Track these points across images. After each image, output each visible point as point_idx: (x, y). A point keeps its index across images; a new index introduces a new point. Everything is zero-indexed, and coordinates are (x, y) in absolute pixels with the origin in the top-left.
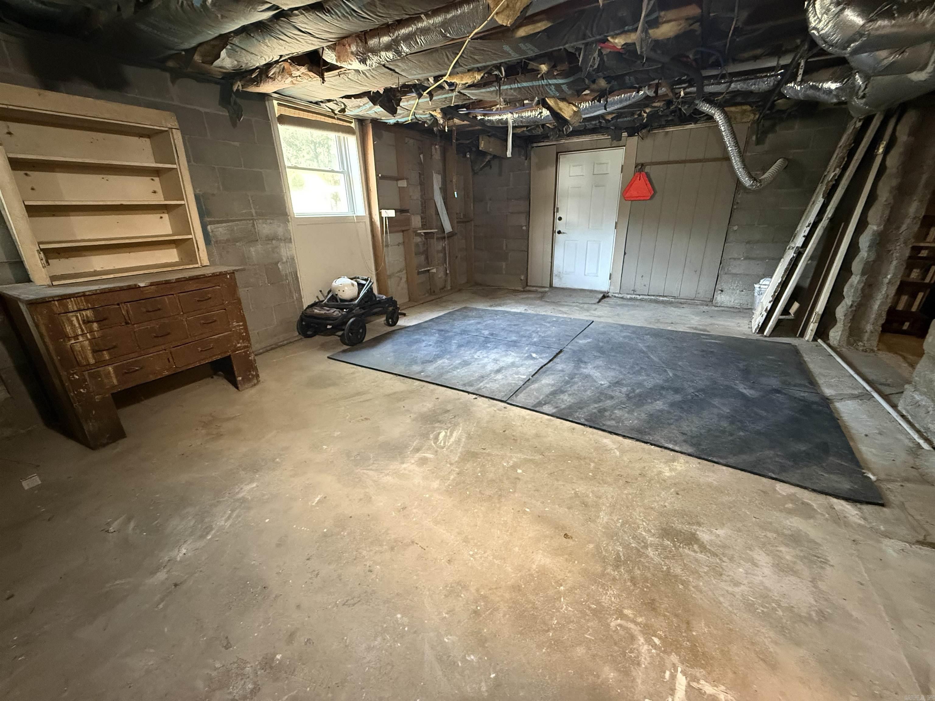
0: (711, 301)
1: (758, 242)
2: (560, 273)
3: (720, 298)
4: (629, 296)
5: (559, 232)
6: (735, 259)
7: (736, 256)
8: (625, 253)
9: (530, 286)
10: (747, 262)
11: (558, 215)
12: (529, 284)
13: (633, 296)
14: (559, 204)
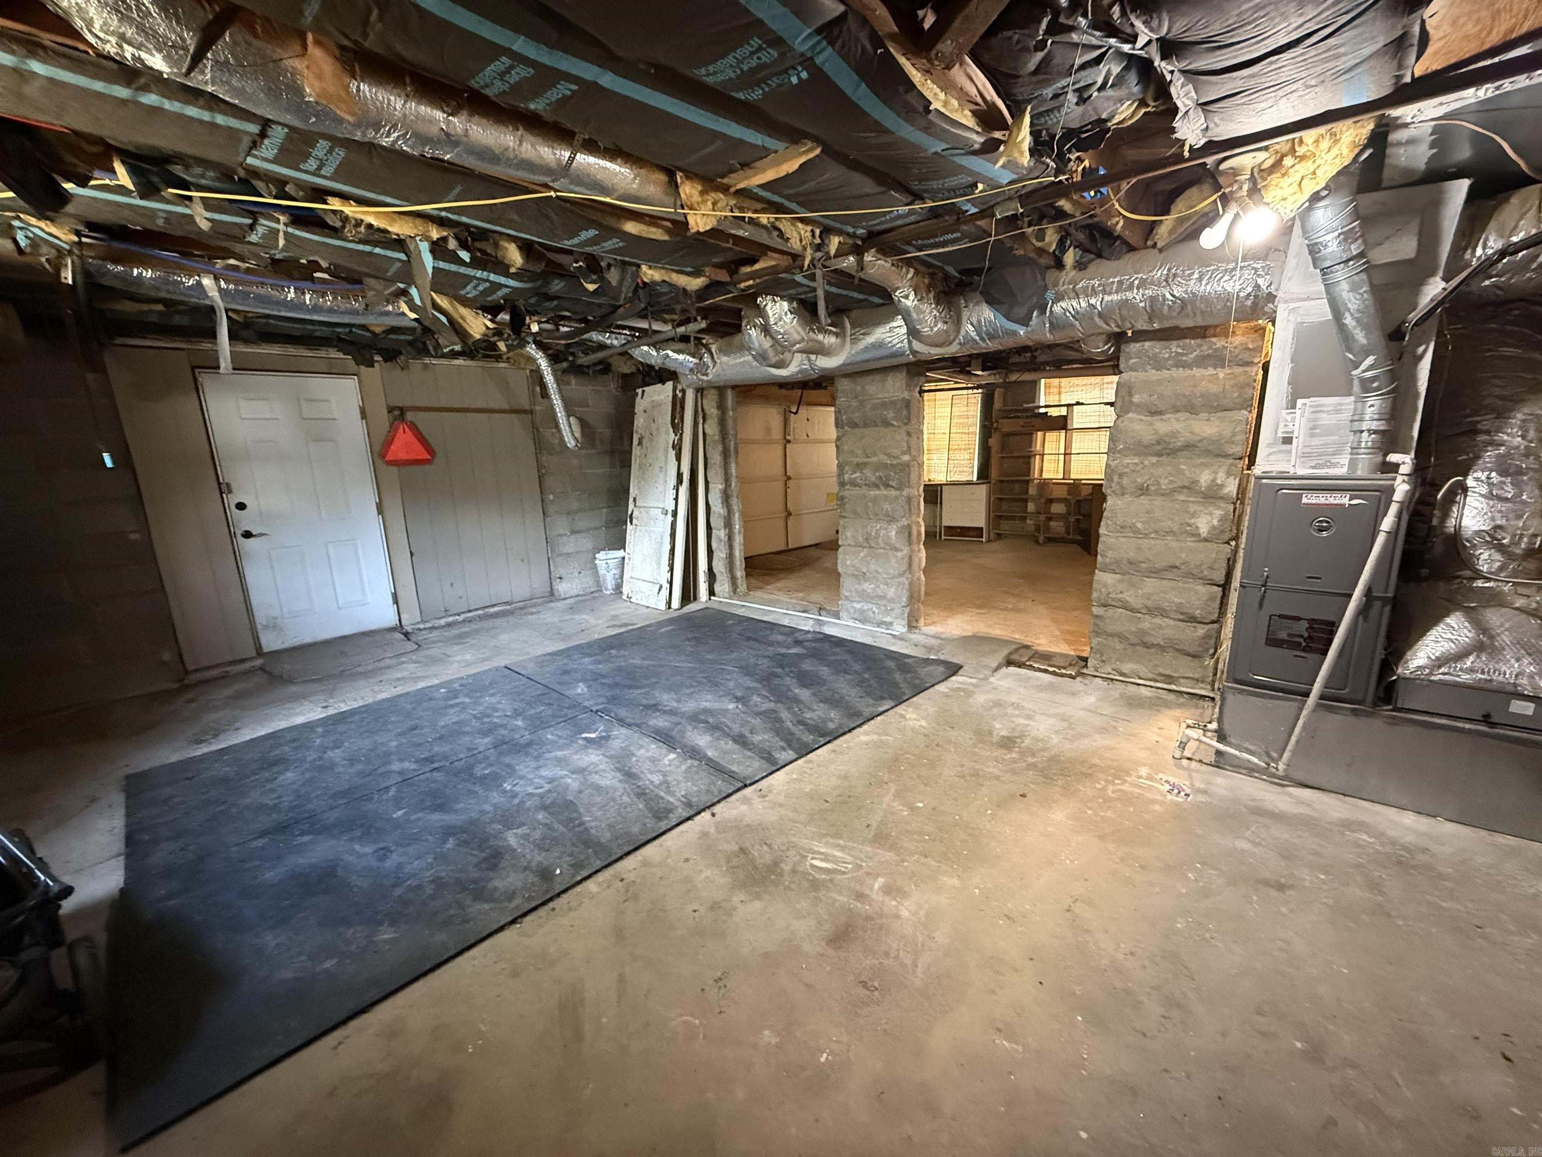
0: (552, 595)
1: (578, 511)
2: (275, 618)
3: (562, 588)
4: (443, 622)
5: (248, 535)
6: (561, 535)
7: (561, 532)
8: (412, 554)
9: (196, 671)
10: (573, 537)
11: (232, 500)
12: (190, 667)
13: (450, 619)
14: (226, 476)
